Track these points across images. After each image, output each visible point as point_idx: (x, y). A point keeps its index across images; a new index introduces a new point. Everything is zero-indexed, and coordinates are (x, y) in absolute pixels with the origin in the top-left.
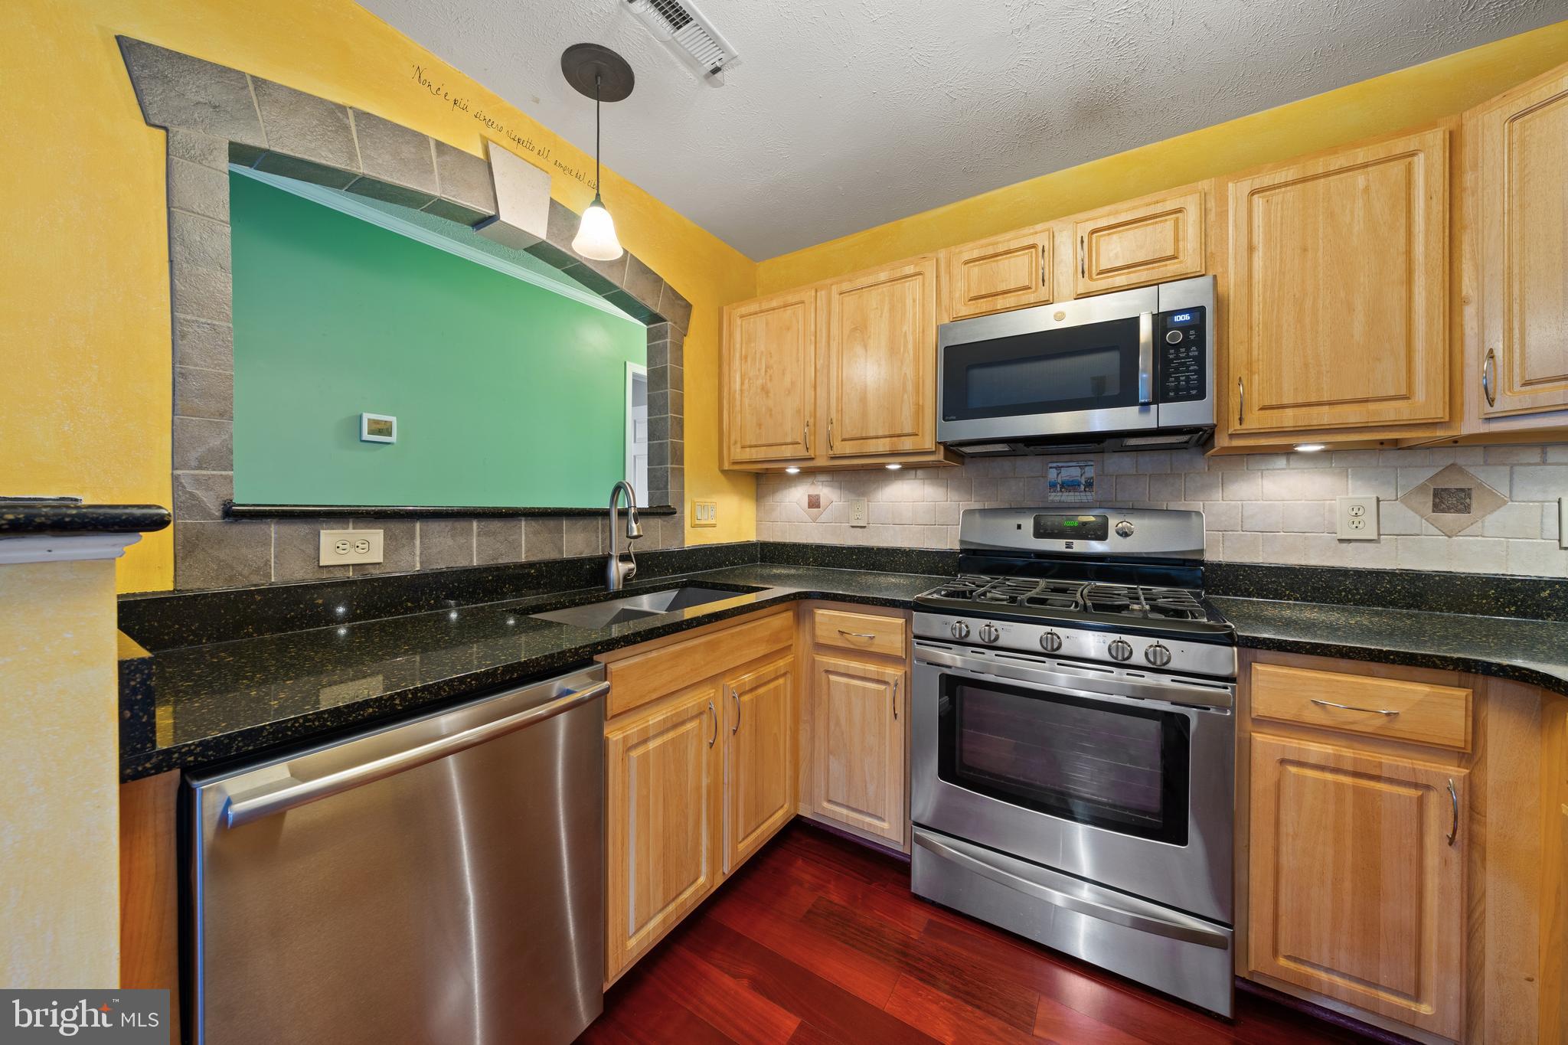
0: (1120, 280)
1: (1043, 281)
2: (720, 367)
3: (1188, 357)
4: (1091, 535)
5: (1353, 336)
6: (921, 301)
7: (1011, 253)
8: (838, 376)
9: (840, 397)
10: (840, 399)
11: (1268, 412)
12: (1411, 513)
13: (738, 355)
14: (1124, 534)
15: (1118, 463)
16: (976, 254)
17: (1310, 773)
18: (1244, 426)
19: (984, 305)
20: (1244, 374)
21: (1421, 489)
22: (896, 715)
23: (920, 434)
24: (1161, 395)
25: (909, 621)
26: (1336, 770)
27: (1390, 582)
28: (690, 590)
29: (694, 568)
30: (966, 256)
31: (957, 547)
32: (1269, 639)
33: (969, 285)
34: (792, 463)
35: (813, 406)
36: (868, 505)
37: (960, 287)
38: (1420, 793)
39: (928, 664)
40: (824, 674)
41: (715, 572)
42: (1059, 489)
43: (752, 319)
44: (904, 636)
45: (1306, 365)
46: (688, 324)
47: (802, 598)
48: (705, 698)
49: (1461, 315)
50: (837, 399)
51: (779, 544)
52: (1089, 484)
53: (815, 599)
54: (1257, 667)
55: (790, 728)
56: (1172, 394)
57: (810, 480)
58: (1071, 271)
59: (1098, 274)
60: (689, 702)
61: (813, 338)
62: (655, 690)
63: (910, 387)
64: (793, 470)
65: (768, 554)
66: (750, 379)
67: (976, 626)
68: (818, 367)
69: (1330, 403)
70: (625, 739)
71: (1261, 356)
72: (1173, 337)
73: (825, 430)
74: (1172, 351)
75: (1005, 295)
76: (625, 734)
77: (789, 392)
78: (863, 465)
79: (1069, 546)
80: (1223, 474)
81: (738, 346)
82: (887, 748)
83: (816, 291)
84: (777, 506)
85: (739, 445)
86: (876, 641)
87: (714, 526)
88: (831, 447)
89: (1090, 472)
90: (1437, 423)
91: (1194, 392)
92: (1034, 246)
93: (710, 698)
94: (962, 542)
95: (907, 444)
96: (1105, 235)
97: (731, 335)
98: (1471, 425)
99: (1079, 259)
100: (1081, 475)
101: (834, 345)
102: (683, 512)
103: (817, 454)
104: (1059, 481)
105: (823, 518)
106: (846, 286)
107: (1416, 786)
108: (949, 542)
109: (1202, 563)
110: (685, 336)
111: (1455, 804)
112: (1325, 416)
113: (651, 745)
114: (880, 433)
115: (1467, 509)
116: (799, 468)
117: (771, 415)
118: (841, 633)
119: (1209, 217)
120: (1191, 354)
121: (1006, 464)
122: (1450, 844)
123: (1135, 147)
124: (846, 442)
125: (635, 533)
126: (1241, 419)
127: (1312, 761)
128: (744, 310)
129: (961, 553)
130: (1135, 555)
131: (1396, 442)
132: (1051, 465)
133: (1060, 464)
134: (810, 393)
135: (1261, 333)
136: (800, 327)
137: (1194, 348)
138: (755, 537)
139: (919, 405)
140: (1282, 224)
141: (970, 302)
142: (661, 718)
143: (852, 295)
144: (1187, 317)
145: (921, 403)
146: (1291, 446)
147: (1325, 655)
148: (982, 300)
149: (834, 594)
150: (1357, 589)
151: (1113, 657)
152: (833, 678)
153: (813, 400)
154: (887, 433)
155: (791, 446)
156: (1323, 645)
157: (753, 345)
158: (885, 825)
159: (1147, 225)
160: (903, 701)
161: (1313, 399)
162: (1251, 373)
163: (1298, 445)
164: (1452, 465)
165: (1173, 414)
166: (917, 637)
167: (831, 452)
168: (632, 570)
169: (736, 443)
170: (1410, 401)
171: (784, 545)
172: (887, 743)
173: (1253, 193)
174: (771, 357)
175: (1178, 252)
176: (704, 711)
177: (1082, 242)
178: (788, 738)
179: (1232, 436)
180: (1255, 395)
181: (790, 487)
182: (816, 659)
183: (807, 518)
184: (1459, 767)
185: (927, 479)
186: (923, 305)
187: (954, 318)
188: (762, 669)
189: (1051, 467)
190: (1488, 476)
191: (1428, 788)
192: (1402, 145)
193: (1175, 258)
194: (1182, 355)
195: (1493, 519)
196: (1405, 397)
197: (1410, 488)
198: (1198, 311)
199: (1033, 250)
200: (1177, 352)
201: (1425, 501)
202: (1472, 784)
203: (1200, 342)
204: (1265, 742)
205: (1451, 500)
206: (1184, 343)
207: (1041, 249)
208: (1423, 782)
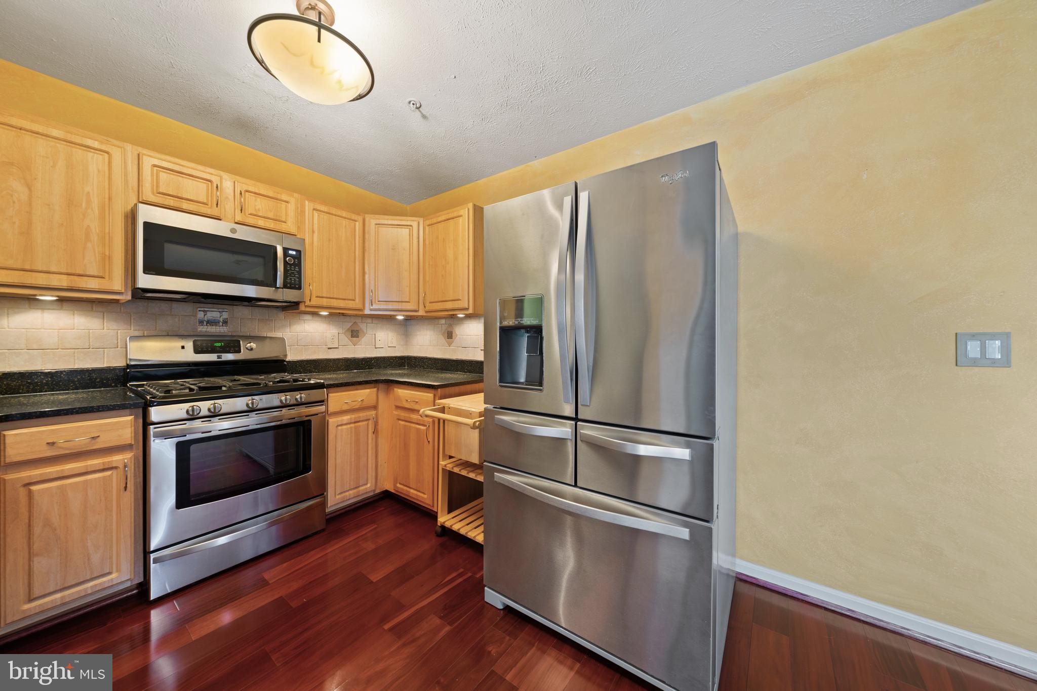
0: (261, 222)
1: (217, 204)
3: (295, 270)
4: (231, 350)
5: (342, 276)
7: (192, 177)
11: (319, 298)
12: (346, 338)
14: (250, 349)
16: (165, 164)
17: (344, 427)
18: (311, 303)
19: (171, 201)
20: (311, 281)
21: (348, 329)
22: (125, 489)
23: (107, 277)
24: (286, 286)
26: (350, 423)
27: (341, 362)
30: (157, 162)
32: (334, 384)
33: (158, 183)
37: (149, 182)
38: (368, 422)
40: (22, 489)
42: (205, 324)
44: (132, 427)
45: (330, 282)
49: (365, 277)
52: (225, 322)
54: (330, 395)
56: (288, 285)
58: (232, 205)
59: (250, 214)
69: (336, 299)
71: (316, 276)
72: (290, 260)
74: (288, 266)
75: (188, 202)
79: (219, 357)
80: (290, 320)
82: (115, 518)
86: (100, 440)
89: (225, 315)
90: (359, 310)
91: (297, 286)
92: (210, 181)
95: (92, 284)
96: (253, 196)
98: (367, 312)
99: (238, 201)
100: (220, 317)
104: (206, 319)
107: (367, 420)
109: (285, 361)
111: (374, 422)
112: (335, 303)
115: (358, 337)
118: (51, 444)
119: (298, 211)
122: (373, 434)
126: (310, 300)
127: (345, 422)
129: (127, 368)
131: (343, 313)
132: (199, 309)
133: (206, 309)
135: (315, 265)
137: (297, 267)
140: (323, 227)
141: (158, 194)
144: (294, 253)
145: (107, 253)
146: (318, 312)
148: (171, 198)
150: (333, 366)
151: (282, 403)
152: (36, 487)
158: (114, 575)
159: (273, 201)
160: (133, 475)
161: (332, 296)
162: (313, 282)
163: (320, 312)
164: (355, 322)
165: (290, 295)
172: (115, 515)
173: (314, 209)
175: (287, 221)
177: (241, 193)
179: (306, 306)
180: (314, 290)
182: (5, 477)
184: (374, 411)
187: (143, 200)
189: (199, 311)
190: (363, 326)
191: (369, 419)
192: (354, 217)
193: (285, 223)
194: (293, 269)
195: (363, 339)
196: (354, 300)
197: (346, 329)
198: (299, 252)
199: (210, 183)
200: (291, 267)
201: (349, 334)
202: (377, 415)
203: (299, 265)
204: (332, 421)
205: (355, 334)
206: (294, 264)
207: (215, 186)
208: (368, 418)
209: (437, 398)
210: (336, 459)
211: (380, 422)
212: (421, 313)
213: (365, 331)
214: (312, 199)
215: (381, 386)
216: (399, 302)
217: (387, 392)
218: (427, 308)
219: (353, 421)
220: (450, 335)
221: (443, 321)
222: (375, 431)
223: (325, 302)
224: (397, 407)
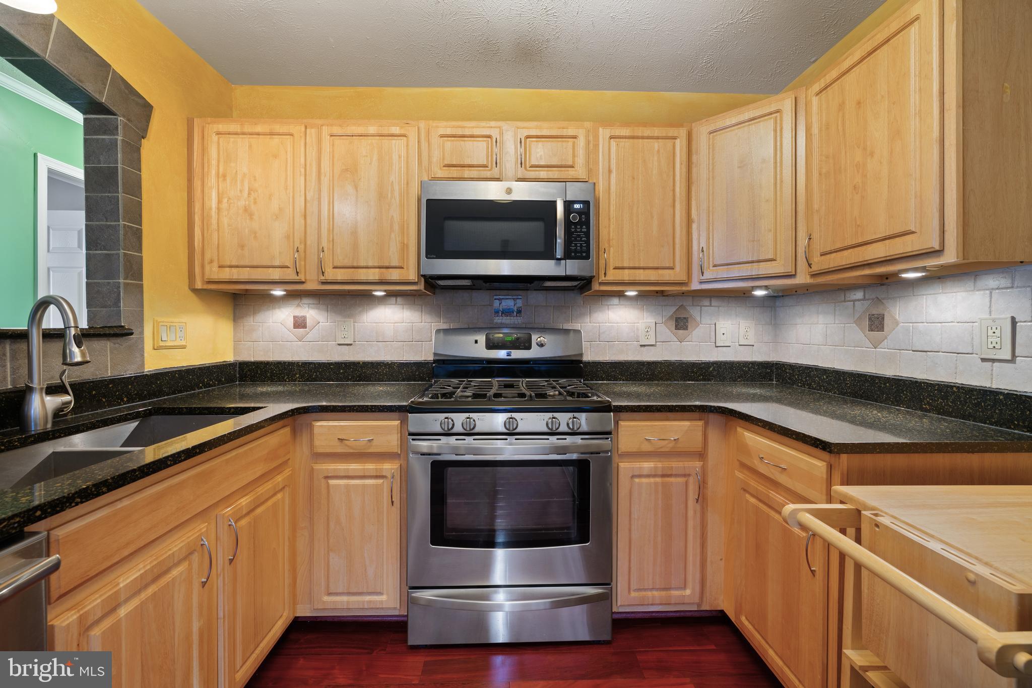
0: (543, 174)
1: (497, 163)
2: (190, 180)
3: (581, 232)
4: (522, 346)
5: (653, 232)
6: (405, 159)
7: (473, 137)
8: (329, 210)
9: (331, 228)
10: (331, 230)
11: (617, 270)
12: (668, 331)
13: (214, 172)
14: (541, 345)
15: (536, 297)
16: (449, 131)
17: (644, 480)
18: (606, 278)
19: (454, 172)
20: (606, 246)
21: (671, 318)
22: (392, 502)
23: (405, 267)
24: (568, 255)
25: (404, 422)
26: (655, 476)
27: (660, 368)
28: (155, 419)
29: (160, 393)
30: (442, 131)
31: (431, 358)
32: (627, 406)
33: (444, 155)
34: (280, 285)
35: (303, 235)
36: (354, 325)
37: (436, 155)
38: (686, 479)
39: (421, 455)
40: (323, 481)
41: (186, 396)
42: (500, 315)
43: (232, 139)
44: (399, 435)
45: (634, 245)
46: (148, 126)
47: (300, 413)
48: (196, 536)
49: (691, 228)
50: (329, 230)
51: (261, 363)
52: (519, 312)
53: (312, 412)
54: (621, 423)
55: (289, 538)
56: (571, 254)
57: (297, 302)
58: (513, 160)
59: (530, 167)
60: (176, 545)
61: (303, 170)
62: (128, 544)
63: (396, 227)
64: (278, 292)
65: (249, 373)
66: (229, 199)
67: (459, 419)
68: (308, 198)
69: (644, 268)
70: (81, 619)
71: (614, 237)
72: (574, 217)
73: (316, 256)
74: (573, 227)
75: (470, 168)
76: (81, 612)
77: (277, 217)
78: (349, 291)
79: (509, 354)
80: (590, 307)
81: (214, 162)
82: (385, 532)
83: (306, 128)
84: (259, 326)
85: (215, 264)
86: (374, 443)
87: (184, 347)
88: (323, 273)
89: (520, 303)
90: (682, 283)
91: (584, 254)
92: (489, 137)
93: (201, 534)
94: (435, 354)
95: (394, 275)
96: (534, 141)
97: (204, 150)
98: (695, 286)
99: (519, 153)
100: (515, 305)
101: (325, 181)
102: (142, 333)
103: (308, 278)
104: (501, 309)
105: (310, 337)
106: (336, 130)
107: (684, 475)
108: (425, 354)
109: (581, 362)
110: (143, 138)
111: (699, 481)
112: (641, 275)
113: (123, 611)
114: (370, 264)
115: (686, 328)
116: (285, 290)
117: (255, 237)
118: (341, 440)
119: (590, 146)
120: (583, 230)
121: (465, 295)
122: (697, 502)
123: (545, 88)
124: (337, 270)
125: (78, 358)
126: (605, 274)
127: (645, 473)
128: (221, 127)
129: (434, 363)
130: (548, 359)
131: (662, 292)
132: (495, 297)
133: (501, 297)
134: (299, 221)
135: (614, 222)
136: (288, 157)
137: (584, 227)
138: (233, 357)
139: (404, 243)
140: (624, 160)
141: (444, 168)
142: (138, 574)
143: (343, 139)
144: (581, 206)
145: (405, 242)
146: (623, 292)
147: (651, 411)
148: (454, 168)
149: (333, 406)
150: (648, 373)
151: (549, 428)
152: (332, 482)
153: (303, 229)
154: (376, 264)
155: (279, 269)
156: (650, 405)
157: (233, 165)
158: (384, 598)
159: (558, 141)
160: (399, 489)
161: (637, 265)
162: (610, 246)
163: (626, 291)
164: (682, 305)
165: (572, 267)
166: (411, 434)
167: (323, 278)
168: (69, 403)
169: (211, 261)
170: (674, 270)
171: (267, 364)
172: (385, 529)
173: (611, 137)
174: (255, 180)
175: (574, 164)
176: (195, 550)
177: (521, 142)
178: (286, 548)
179: (601, 284)
180: (611, 260)
181: (274, 308)
182: (314, 467)
183: (292, 337)
184: (699, 461)
185: (405, 304)
186: (407, 162)
187: (432, 178)
188: (260, 489)
189: (495, 299)
190: (694, 312)
191: (689, 475)
192: (672, 132)
193: (573, 167)
194: (578, 230)
195: (694, 332)
196: (672, 268)
197: (668, 317)
198: (586, 203)
199: (489, 139)
200: (576, 228)
201: (672, 324)
202: (704, 469)
203: (588, 223)
204: (625, 467)
205: (681, 323)
206: (580, 223)
207: (494, 140)
208: (687, 473)
209: (837, 477)
210: (630, 530)
211: (710, 482)
212: (802, 278)
213: (698, 319)
214: (607, 122)
215: (712, 417)
216: (752, 262)
217: (726, 431)
218: (815, 268)
219: (660, 473)
220: (877, 323)
221: (859, 295)
222: (702, 498)
223: (626, 275)
224: (743, 466)
